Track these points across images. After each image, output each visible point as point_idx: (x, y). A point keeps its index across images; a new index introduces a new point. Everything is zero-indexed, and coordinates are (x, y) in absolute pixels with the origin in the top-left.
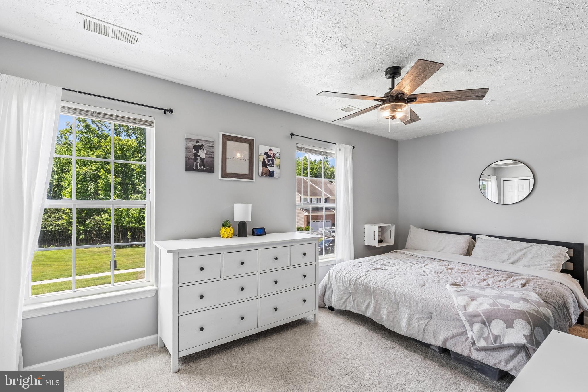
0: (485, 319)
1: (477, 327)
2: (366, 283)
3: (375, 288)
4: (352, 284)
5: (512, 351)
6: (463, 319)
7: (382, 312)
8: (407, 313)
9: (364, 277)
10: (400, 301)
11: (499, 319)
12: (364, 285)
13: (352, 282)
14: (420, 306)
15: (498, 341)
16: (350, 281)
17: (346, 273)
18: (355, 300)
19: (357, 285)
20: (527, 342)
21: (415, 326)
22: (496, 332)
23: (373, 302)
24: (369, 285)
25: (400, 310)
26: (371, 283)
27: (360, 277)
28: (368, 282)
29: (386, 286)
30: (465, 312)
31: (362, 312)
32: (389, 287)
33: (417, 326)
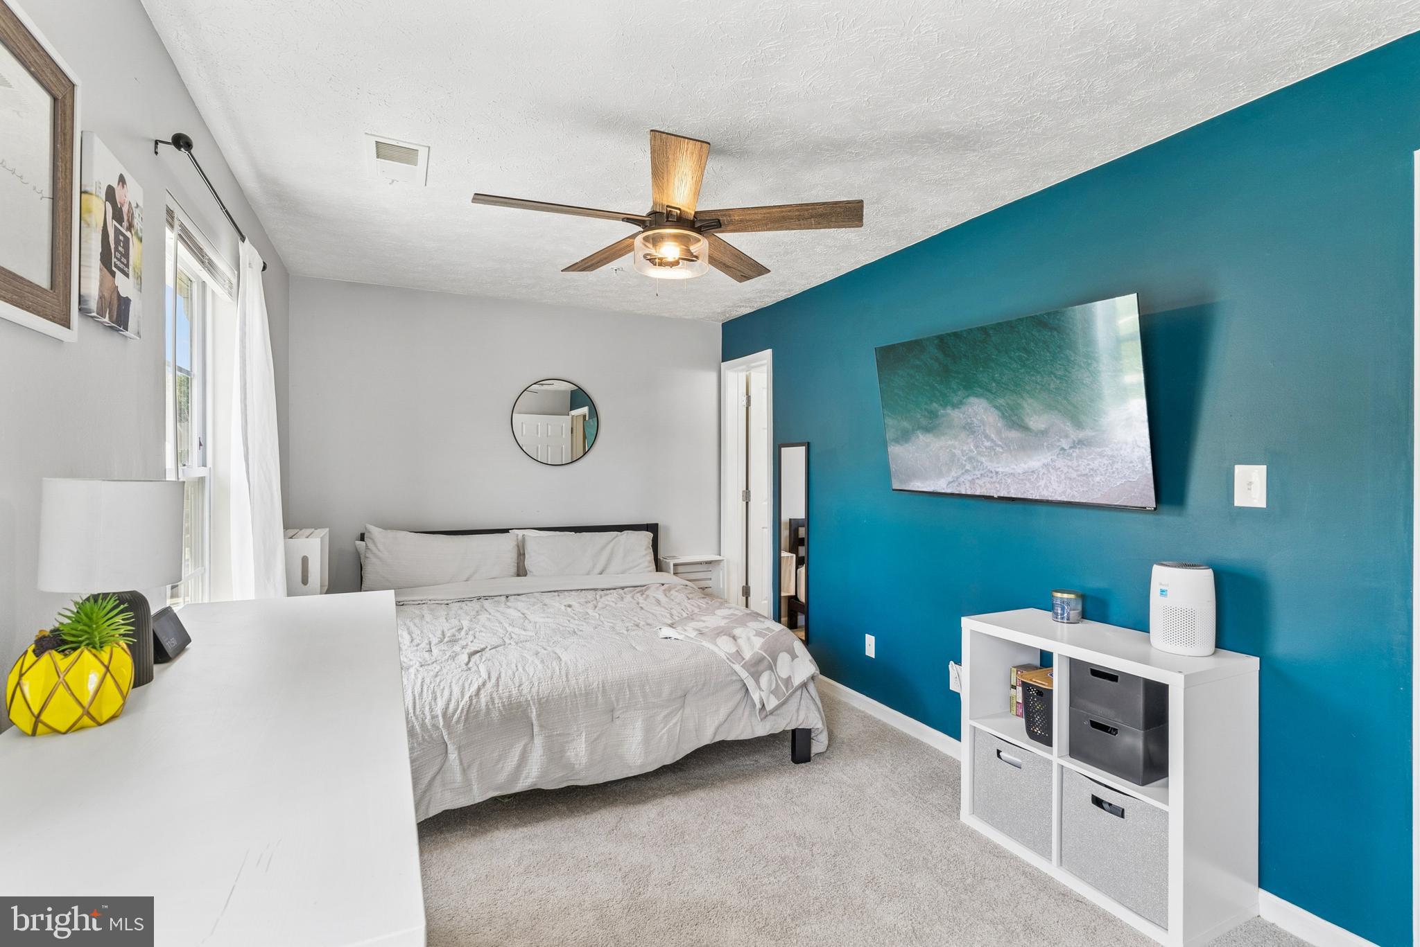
0: (771, 661)
1: (765, 679)
2: (510, 696)
3: (543, 700)
4: (458, 722)
5: (799, 692)
6: (744, 674)
7: (570, 754)
8: (640, 720)
9: (489, 685)
10: (618, 701)
11: (783, 651)
12: (504, 706)
13: (456, 716)
14: (666, 690)
15: (790, 686)
16: (444, 715)
17: (414, 699)
18: (469, 766)
19: (476, 716)
20: (818, 672)
21: (661, 738)
22: (784, 675)
23: (538, 741)
24: (522, 699)
25: (618, 722)
26: (525, 692)
27: (479, 690)
28: (515, 692)
29: (573, 682)
30: (745, 663)
31: (497, 789)
32: (581, 679)
33: (665, 737)
